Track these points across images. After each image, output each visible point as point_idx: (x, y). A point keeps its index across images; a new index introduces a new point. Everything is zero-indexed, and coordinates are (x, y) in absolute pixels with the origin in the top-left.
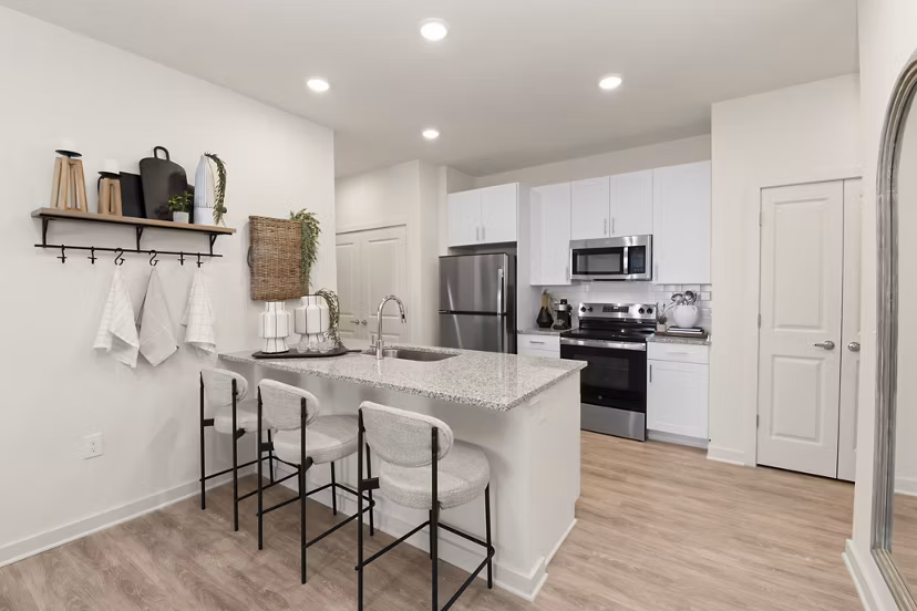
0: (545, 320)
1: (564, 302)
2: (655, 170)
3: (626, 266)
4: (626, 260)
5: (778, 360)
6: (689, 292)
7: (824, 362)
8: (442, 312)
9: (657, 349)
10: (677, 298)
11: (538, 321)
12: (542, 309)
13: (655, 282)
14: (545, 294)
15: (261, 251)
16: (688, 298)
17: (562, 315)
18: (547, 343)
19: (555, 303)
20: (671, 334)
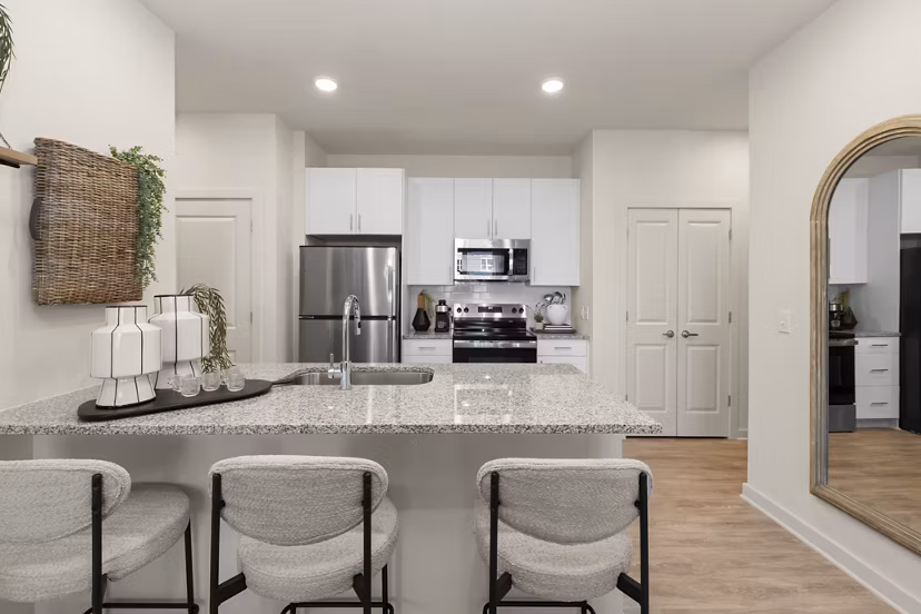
0: (422, 323)
1: (442, 303)
2: (534, 180)
3: (511, 267)
4: (511, 261)
5: (640, 348)
6: (558, 294)
7: (667, 347)
8: (303, 317)
9: (544, 346)
10: (549, 299)
11: (414, 324)
12: (419, 310)
13: (532, 284)
14: (422, 294)
15: (65, 208)
16: (557, 298)
17: (443, 317)
18: (439, 349)
19: (434, 304)
20: (549, 331)
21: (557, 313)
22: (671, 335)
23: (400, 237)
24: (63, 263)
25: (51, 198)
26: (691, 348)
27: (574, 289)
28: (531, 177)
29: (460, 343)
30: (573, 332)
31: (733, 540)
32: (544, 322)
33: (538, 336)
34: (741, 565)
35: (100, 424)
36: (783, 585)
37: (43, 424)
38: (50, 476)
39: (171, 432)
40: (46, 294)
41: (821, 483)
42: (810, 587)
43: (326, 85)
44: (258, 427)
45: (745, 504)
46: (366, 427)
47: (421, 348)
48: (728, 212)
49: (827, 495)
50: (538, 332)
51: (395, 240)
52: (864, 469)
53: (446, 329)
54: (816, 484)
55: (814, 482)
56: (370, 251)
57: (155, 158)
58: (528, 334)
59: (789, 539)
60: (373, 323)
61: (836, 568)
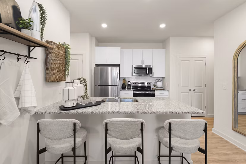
0: (124, 87)
1: (129, 81)
4: (148, 71)
5: (182, 93)
6: (159, 79)
7: (189, 93)
8: (95, 85)
9: (157, 93)
10: (157, 81)
11: (122, 87)
12: (123, 83)
13: (153, 77)
14: (124, 79)
15: (53, 58)
16: (159, 80)
17: (129, 85)
18: (129, 93)
19: (127, 82)
20: (157, 89)
21: (159, 84)
22: (190, 90)
23: (119, 64)
24: (52, 72)
25: (50, 56)
26: (195, 93)
27: (163, 78)
28: (153, 49)
29: (135, 92)
30: (164, 89)
31: (212, 142)
32: (156, 87)
33: (155, 90)
34: (216, 148)
35: (68, 111)
36: (228, 153)
37: (54, 111)
38: (65, 123)
39: (85, 113)
40: (49, 79)
41: (236, 127)
42: (235, 153)
43: (104, 26)
44: (106, 112)
45: (213, 133)
46: (132, 112)
47: (125, 93)
48: (205, 58)
49: (237, 130)
50: (155, 89)
51: (118, 66)
52: (242, 125)
53: (130, 89)
54: (234, 128)
55: (234, 127)
56: (110, 68)
57: (68, 45)
58: (151, 90)
59: (226, 142)
60: (110, 87)
61: (240, 149)
